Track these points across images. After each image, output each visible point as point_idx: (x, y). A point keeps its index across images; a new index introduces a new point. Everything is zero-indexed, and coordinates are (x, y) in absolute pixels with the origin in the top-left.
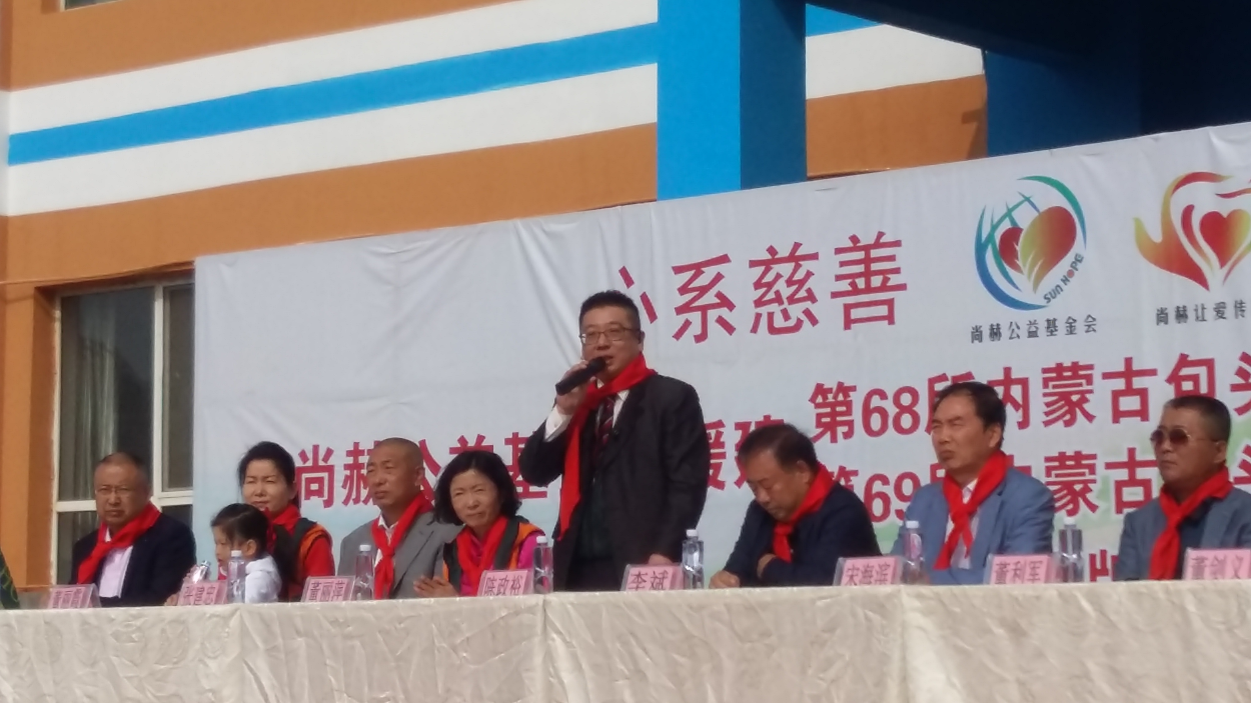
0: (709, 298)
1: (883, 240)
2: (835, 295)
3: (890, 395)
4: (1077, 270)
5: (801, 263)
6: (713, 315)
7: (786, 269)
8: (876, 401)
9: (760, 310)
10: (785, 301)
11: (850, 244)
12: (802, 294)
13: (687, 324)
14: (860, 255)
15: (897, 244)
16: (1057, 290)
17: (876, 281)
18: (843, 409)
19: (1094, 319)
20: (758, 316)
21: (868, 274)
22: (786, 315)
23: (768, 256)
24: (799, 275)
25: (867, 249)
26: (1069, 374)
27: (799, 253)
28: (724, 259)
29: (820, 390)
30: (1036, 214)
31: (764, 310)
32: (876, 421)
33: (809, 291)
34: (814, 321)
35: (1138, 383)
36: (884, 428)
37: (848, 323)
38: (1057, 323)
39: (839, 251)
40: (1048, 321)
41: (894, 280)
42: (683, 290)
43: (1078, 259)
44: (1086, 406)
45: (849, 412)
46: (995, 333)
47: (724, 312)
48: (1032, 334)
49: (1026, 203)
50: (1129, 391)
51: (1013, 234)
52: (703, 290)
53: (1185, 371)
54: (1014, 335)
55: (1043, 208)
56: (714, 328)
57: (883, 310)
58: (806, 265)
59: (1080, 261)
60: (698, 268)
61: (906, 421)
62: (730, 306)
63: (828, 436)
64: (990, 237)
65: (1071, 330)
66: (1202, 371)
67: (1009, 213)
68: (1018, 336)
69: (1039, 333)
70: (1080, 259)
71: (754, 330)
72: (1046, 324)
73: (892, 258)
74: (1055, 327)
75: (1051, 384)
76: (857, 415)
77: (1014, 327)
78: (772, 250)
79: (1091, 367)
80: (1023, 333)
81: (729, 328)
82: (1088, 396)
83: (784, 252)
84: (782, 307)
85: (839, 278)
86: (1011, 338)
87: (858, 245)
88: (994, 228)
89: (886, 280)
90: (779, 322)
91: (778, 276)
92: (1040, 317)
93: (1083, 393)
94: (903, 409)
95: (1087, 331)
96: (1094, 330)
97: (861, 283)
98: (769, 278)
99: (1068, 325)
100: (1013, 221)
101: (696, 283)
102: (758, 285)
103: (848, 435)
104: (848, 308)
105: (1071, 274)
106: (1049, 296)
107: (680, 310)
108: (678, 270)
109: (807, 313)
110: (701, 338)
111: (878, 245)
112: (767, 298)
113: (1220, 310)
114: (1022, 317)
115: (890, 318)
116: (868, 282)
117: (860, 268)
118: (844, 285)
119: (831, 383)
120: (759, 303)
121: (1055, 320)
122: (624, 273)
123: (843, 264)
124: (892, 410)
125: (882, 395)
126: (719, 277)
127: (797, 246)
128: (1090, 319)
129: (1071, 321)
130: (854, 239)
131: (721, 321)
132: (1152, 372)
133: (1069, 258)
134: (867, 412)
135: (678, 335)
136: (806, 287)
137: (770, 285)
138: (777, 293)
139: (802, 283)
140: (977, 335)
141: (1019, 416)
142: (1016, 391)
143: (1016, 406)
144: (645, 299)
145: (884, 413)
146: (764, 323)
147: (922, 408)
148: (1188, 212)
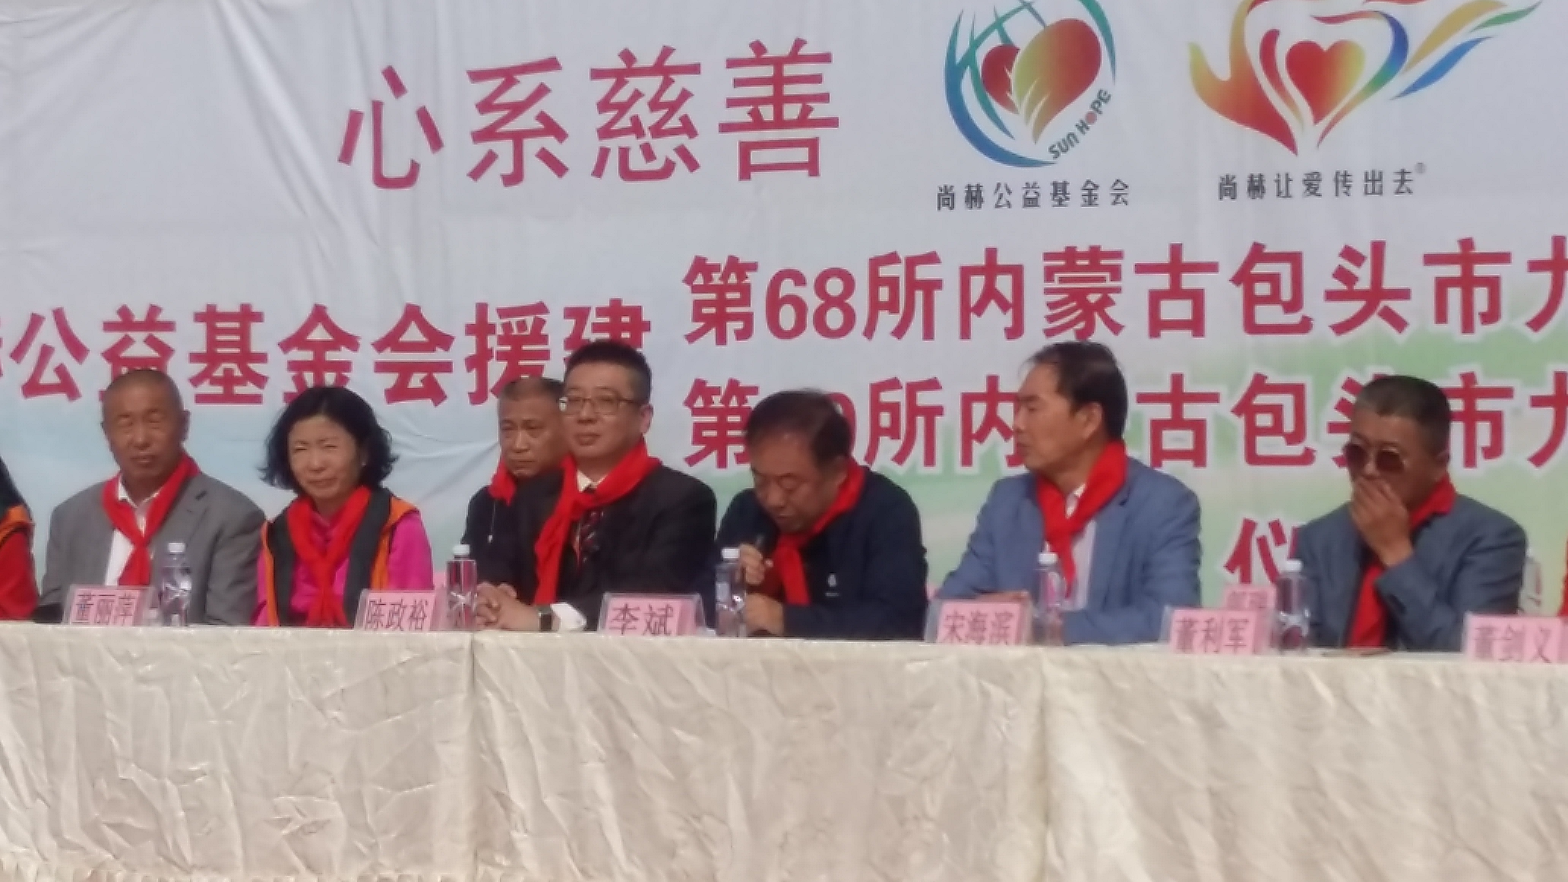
0: (527, 121)
1: (803, 51)
2: (726, 128)
3: (811, 280)
4: (1100, 113)
5: (673, 77)
6: (531, 146)
7: (650, 85)
8: (787, 288)
9: (608, 143)
10: (648, 133)
11: (750, 54)
12: (674, 122)
13: (490, 158)
14: (768, 71)
15: (825, 58)
16: (1070, 140)
17: (792, 111)
18: (736, 295)
19: (1126, 186)
20: (604, 153)
21: (778, 101)
22: (648, 153)
23: (621, 65)
24: (671, 95)
25: (778, 63)
26: (1086, 262)
27: (670, 62)
28: (551, 64)
29: (701, 266)
30: (1039, 28)
31: (614, 144)
32: (787, 317)
33: (685, 120)
34: (692, 164)
35: (1189, 281)
36: (799, 327)
37: (746, 170)
38: (1069, 189)
39: (732, 63)
40: (1055, 184)
41: (819, 111)
42: (485, 106)
43: (1103, 98)
44: (1110, 311)
45: (745, 300)
46: (974, 197)
47: (550, 143)
48: (1031, 203)
49: (1025, 11)
50: (1176, 292)
51: (1007, 53)
52: (517, 109)
53: (1260, 268)
54: (1003, 202)
55: (1051, 19)
56: (534, 166)
57: (801, 155)
58: (681, 82)
59: (1106, 101)
60: (508, 75)
61: (834, 318)
62: (560, 134)
63: (712, 334)
64: (970, 56)
65: (1090, 199)
66: (1284, 270)
67: (998, 24)
68: (1009, 204)
69: (1041, 201)
70: (1105, 97)
71: (598, 171)
72: (1051, 189)
73: (816, 79)
74: (1065, 193)
75: (1057, 276)
76: (758, 306)
77: (1002, 190)
78: (627, 56)
79: (1118, 255)
80: (1017, 199)
81: (559, 168)
82: (1112, 296)
83: (646, 58)
84: (642, 141)
85: (732, 103)
86: (997, 206)
87: (765, 56)
88: (975, 44)
89: (806, 111)
90: (637, 162)
91: (637, 95)
92: (1044, 178)
93: (1106, 291)
94: (829, 302)
95: (1115, 203)
96: (1126, 203)
97: (767, 112)
98: (623, 96)
99: (1086, 192)
100: (1004, 36)
101: (508, 97)
102: (604, 105)
103: (744, 334)
104: (745, 149)
105: (1091, 118)
106: (1057, 148)
107: (481, 136)
108: (477, 76)
109: (683, 152)
110: (514, 178)
111: (795, 57)
112: (618, 126)
113: (1312, 184)
114: (1016, 177)
115: (812, 167)
116: (778, 113)
117: (767, 91)
118: (741, 115)
119: (718, 258)
120: (606, 132)
121: (1065, 184)
122: (391, 76)
123: (738, 83)
124: (813, 302)
125: (799, 279)
126: (542, 91)
127: (667, 52)
128: (1119, 186)
129: (1090, 186)
130: (758, 47)
131: (546, 156)
132: (1212, 267)
133: (1089, 95)
134: (774, 303)
135: (476, 173)
136: (681, 112)
137: (623, 108)
138: (636, 120)
139: (673, 107)
140: (946, 198)
141: (1007, 320)
142: (1004, 284)
143: (1004, 305)
144: (424, 117)
145: (799, 306)
146: (613, 162)
147: (860, 302)
148: (1270, 39)
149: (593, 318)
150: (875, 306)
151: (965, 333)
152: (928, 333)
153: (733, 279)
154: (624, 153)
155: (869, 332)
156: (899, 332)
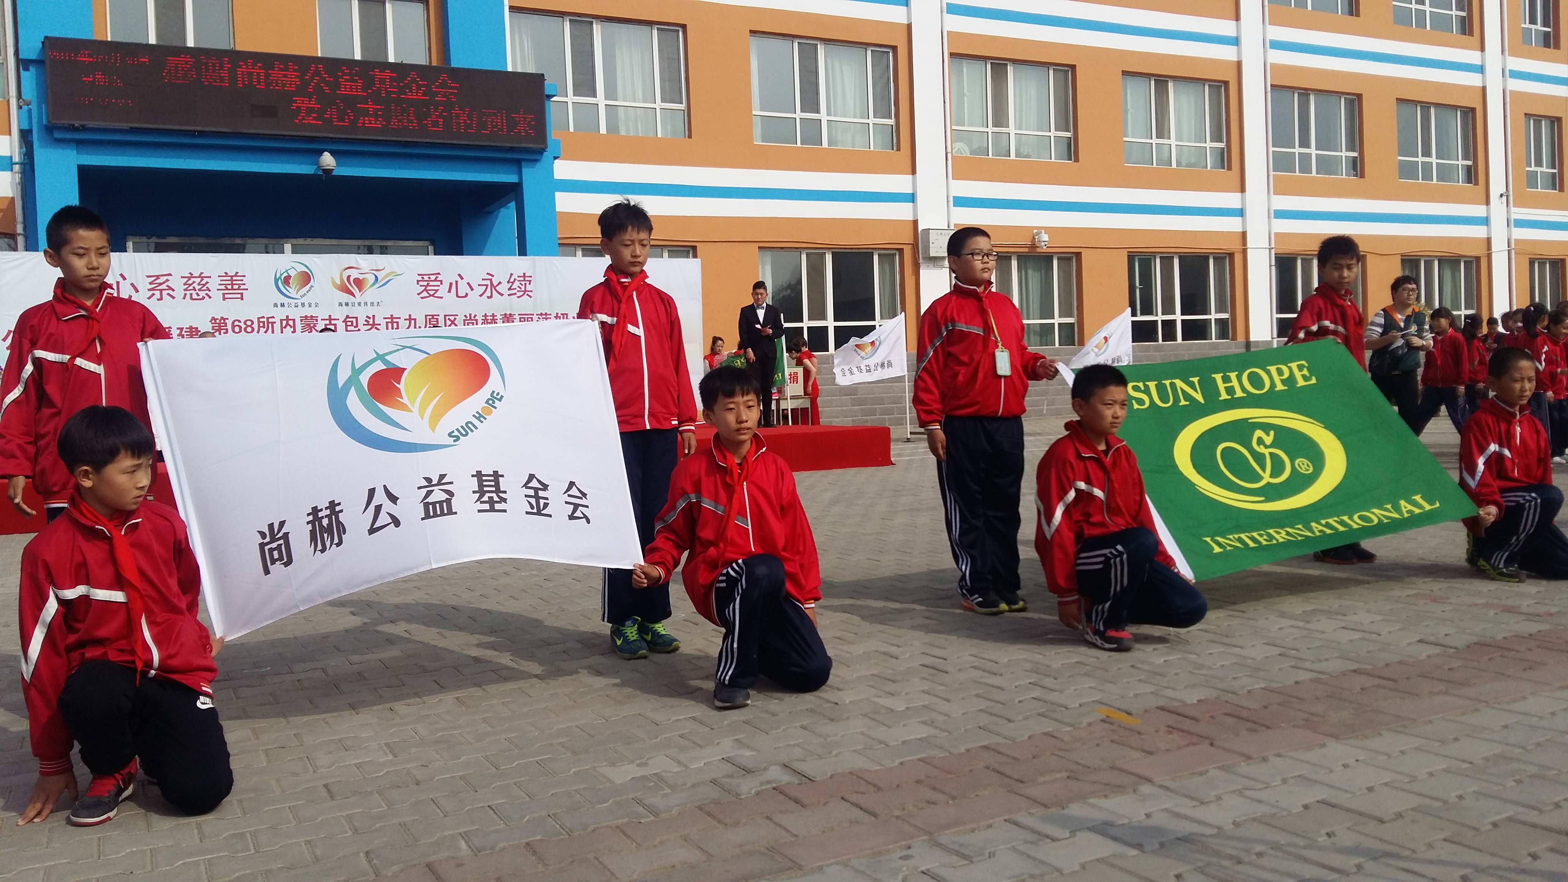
0: (163, 287)
1: (238, 275)
2: (218, 290)
3: (243, 321)
4: (312, 290)
5: (203, 278)
6: (165, 292)
7: (197, 280)
8: (236, 323)
9: (186, 292)
10: (197, 290)
11: (224, 274)
12: (205, 288)
13: (153, 294)
14: (229, 278)
15: (244, 276)
16: (305, 294)
17: (236, 287)
18: (223, 325)
19: (318, 303)
20: (185, 294)
21: (232, 285)
22: (198, 295)
23: (189, 275)
24: (204, 282)
25: (232, 277)
26: (310, 319)
27: (202, 275)
28: (170, 275)
29: (213, 318)
30: (296, 272)
31: (188, 293)
32: (237, 330)
33: (207, 288)
34: (210, 297)
36: (240, 331)
37: (224, 299)
39: (220, 276)
40: (302, 303)
41: (243, 287)
42: (151, 283)
43: (312, 287)
45: (226, 326)
46: (283, 305)
47: (170, 292)
48: (296, 307)
49: (293, 269)
51: (289, 277)
52: (160, 284)
53: (348, 320)
54: (290, 306)
55: (299, 271)
56: (166, 296)
57: (239, 296)
58: (205, 280)
60: (158, 277)
61: (249, 329)
62: (173, 290)
64: (280, 277)
65: (310, 306)
66: (354, 320)
67: (287, 271)
69: (299, 306)
71: (184, 298)
73: (242, 281)
74: (304, 305)
75: (303, 321)
76: (229, 327)
77: (289, 304)
78: (190, 273)
80: (293, 305)
81: (173, 297)
83: (196, 274)
84: (196, 292)
85: (220, 285)
86: (288, 307)
87: (228, 275)
88: (281, 275)
89: (239, 287)
90: (195, 296)
91: (194, 282)
92: (299, 302)
94: (248, 326)
95: (316, 307)
96: (318, 307)
97: (229, 287)
98: (190, 282)
100: (288, 273)
101: (158, 281)
102: (185, 284)
103: (226, 333)
104: (224, 294)
105: (310, 290)
106: (302, 296)
107: (150, 290)
109: (207, 294)
110: (160, 299)
111: (236, 275)
112: (189, 289)
113: (359, 304)
114: (293, 302)
115: (242, 298)
116: (232, 287)
117: (230, 282)
118: (223, 287)
119: (218, 317)
120: (186, 290)
121: (304, 303)
122: (122, 275)
123: (221, 280)
124: (243, 326)
125: (240, 322)
126: (167, 280)
127: (201, 273)
128: (316, 303)
129: (310, 304)
130: (226, 273)
131: (168, 294)
133: (309, 285)
134: (233, 327)
135: (149, 298)
136: (206, 286)
137: (190, 285)
138: (194, 287)
139: (204, 285)
140: (276, 305)
141: (292, 329)
142: (291, 323)
143: (291, 327)
144: (132, 285)
145: (240, 327)
146: (188, 296)
147: (255, 326)
148: (349, 277)
149: (184, 330)
150: (259, 327)
151: (282, 332)
152: (273, 332)
153: (222, 321)
154: (191, 294)
155: (258, 332)
156: (266, 332)
